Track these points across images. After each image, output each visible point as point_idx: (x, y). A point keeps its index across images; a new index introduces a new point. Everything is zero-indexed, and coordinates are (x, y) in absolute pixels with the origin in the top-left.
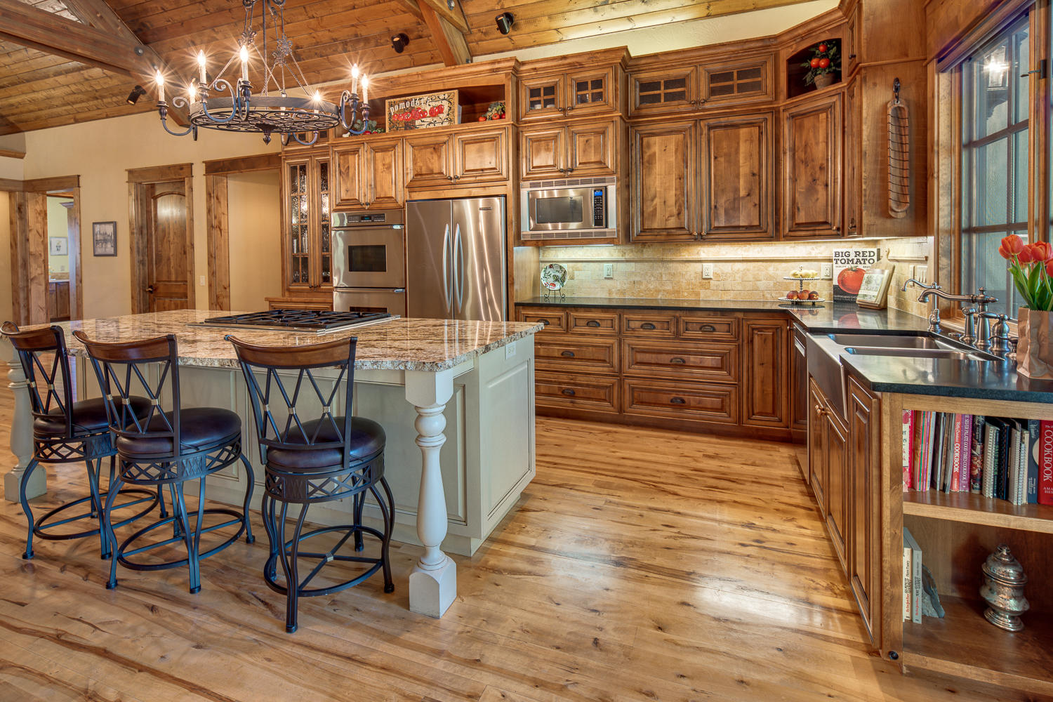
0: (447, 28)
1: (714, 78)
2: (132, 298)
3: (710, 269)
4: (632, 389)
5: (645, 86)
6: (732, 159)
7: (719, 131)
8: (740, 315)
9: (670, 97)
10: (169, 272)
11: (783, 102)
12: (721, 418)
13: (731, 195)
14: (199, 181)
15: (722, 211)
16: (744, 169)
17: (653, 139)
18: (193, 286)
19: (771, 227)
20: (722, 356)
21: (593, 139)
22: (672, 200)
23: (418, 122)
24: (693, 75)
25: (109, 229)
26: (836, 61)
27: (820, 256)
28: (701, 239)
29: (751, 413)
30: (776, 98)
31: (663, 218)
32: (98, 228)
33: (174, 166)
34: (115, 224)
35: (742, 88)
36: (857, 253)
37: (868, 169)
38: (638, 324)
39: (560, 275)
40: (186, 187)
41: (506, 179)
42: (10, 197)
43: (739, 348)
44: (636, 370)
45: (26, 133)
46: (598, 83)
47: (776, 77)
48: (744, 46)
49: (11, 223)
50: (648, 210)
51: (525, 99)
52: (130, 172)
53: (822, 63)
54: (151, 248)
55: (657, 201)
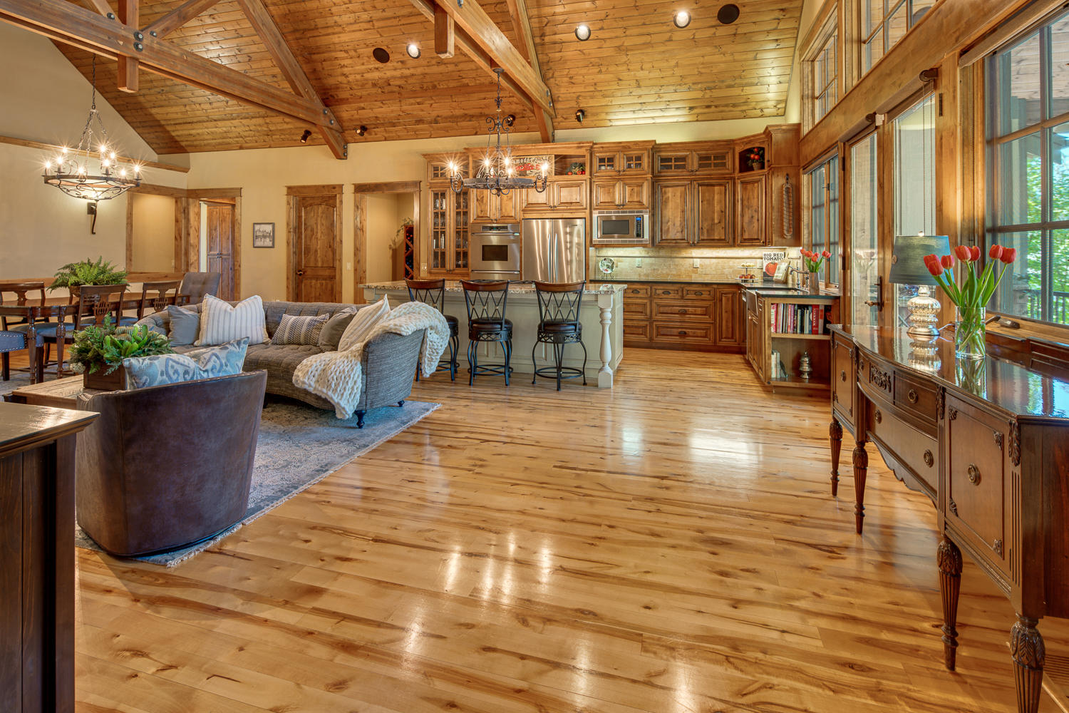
0: (546, 116)
1: (701, 158)
2: (288, 278)
3: (697, 262)
4: (658, 327)
5: (663, 160)
6: (710, 203)
7: (704, 188)
8: (715, 286)
9: (677, 167)
10: (316, 260)
11: (737, 174)
12: (706, 341)
13: (710, 223)
14: (348, 197)
15: (705, 230)
16: (717, 208)
17: (667, 189)
18: (341, 270)
19: (731, 240)
20: (706, 307)
21: (636, 189)
22: (678, 223)
23: (528, 172)
24: (690, 156)
25: (269, 228)
26: (762, 156)
27: (756, 256)
28: (694, 245)
29: (721, 338)
30: (734, 172)
31: (674, 233)
32: (257, 227)
33: (328, 186)
34: (273, 224)
35: (716, 165)
36: (775, 255)
37: (775, 215)
38: (661, 292)
39: (610, 265)
40: (338, 201)
41: (586, 209)
42: (176, 202)
43: (715, 303)
44: (660, 317)
45: (191, 154)
46: (639, 158)
47: (732, 162)
48: (717, 143)
49: (177, 221)
50: (665, 228)
51: (596, 163)
52: (289, 188)
53: (756, 157)
54: (301, 243)
55: (670, 223)
